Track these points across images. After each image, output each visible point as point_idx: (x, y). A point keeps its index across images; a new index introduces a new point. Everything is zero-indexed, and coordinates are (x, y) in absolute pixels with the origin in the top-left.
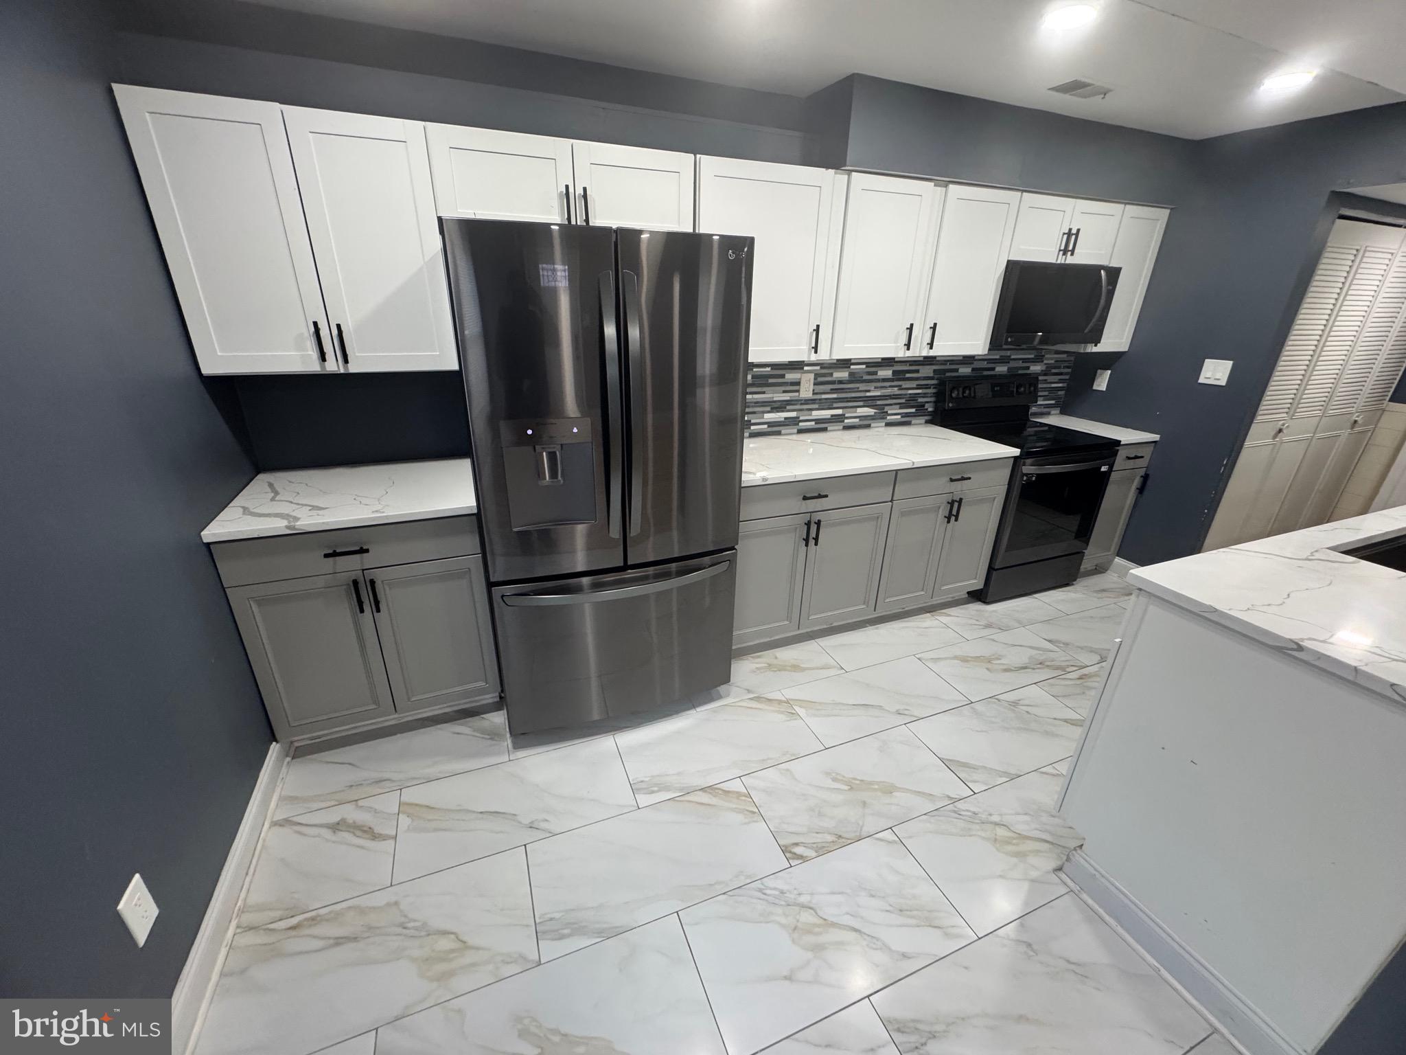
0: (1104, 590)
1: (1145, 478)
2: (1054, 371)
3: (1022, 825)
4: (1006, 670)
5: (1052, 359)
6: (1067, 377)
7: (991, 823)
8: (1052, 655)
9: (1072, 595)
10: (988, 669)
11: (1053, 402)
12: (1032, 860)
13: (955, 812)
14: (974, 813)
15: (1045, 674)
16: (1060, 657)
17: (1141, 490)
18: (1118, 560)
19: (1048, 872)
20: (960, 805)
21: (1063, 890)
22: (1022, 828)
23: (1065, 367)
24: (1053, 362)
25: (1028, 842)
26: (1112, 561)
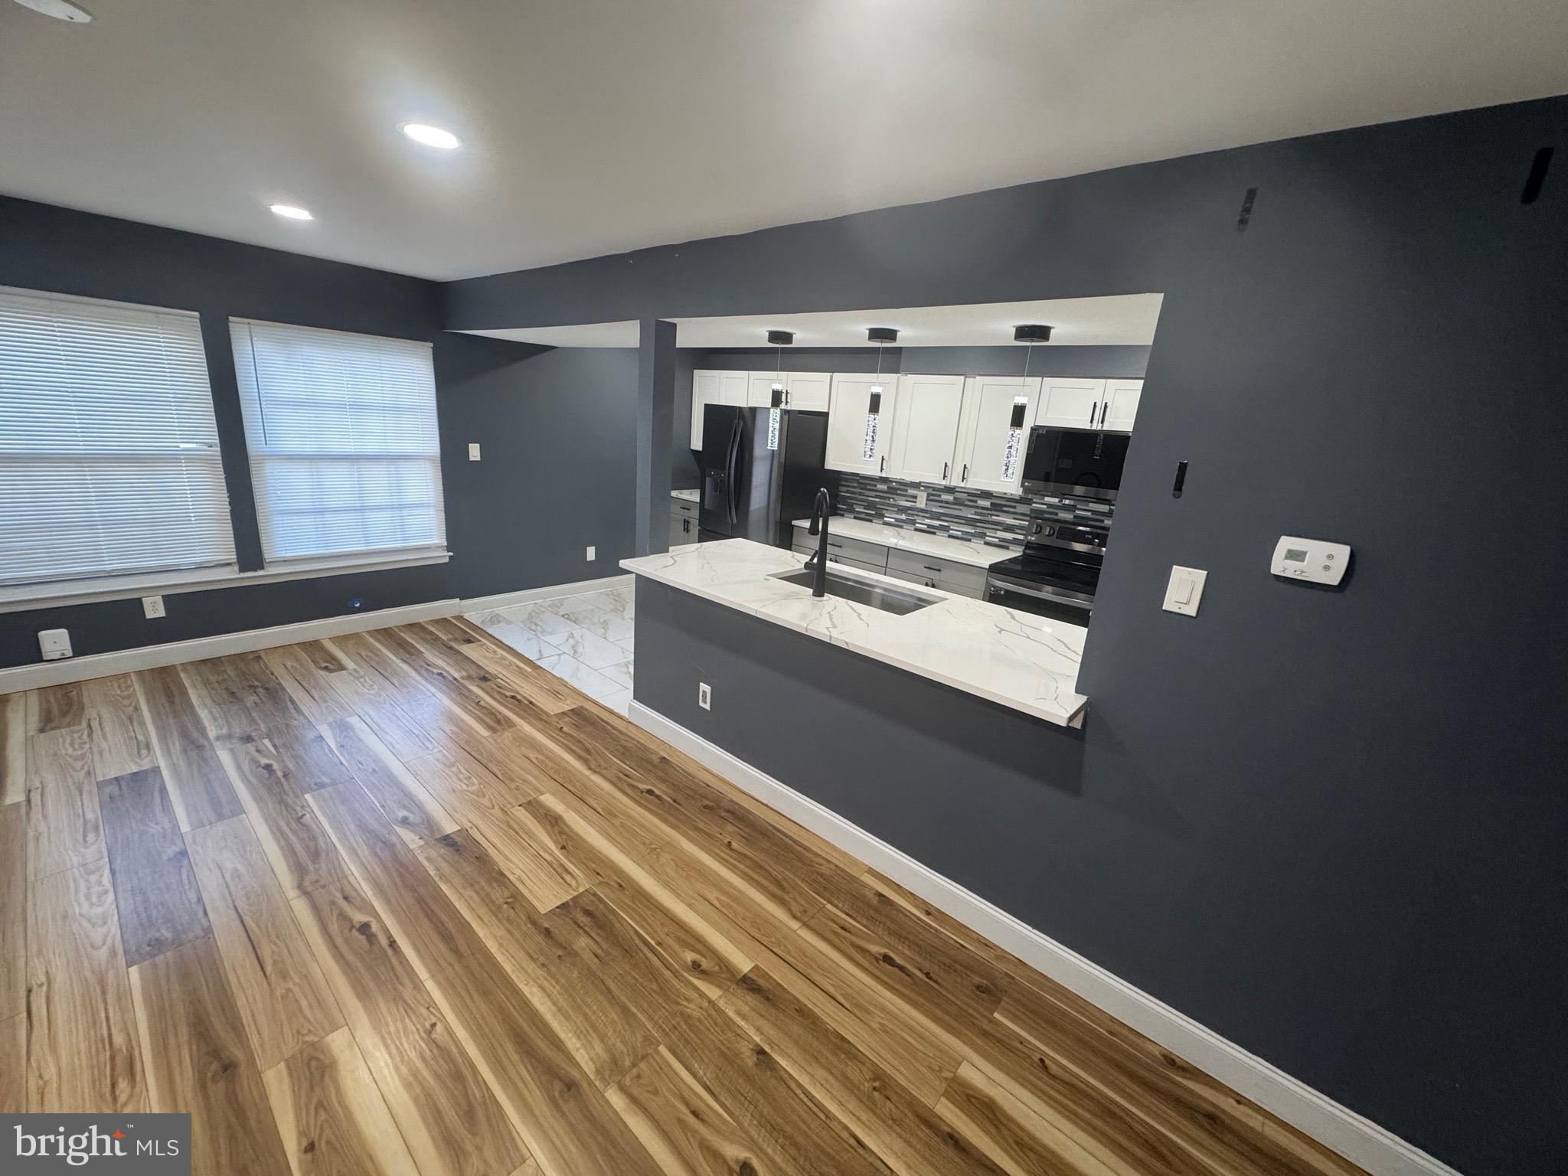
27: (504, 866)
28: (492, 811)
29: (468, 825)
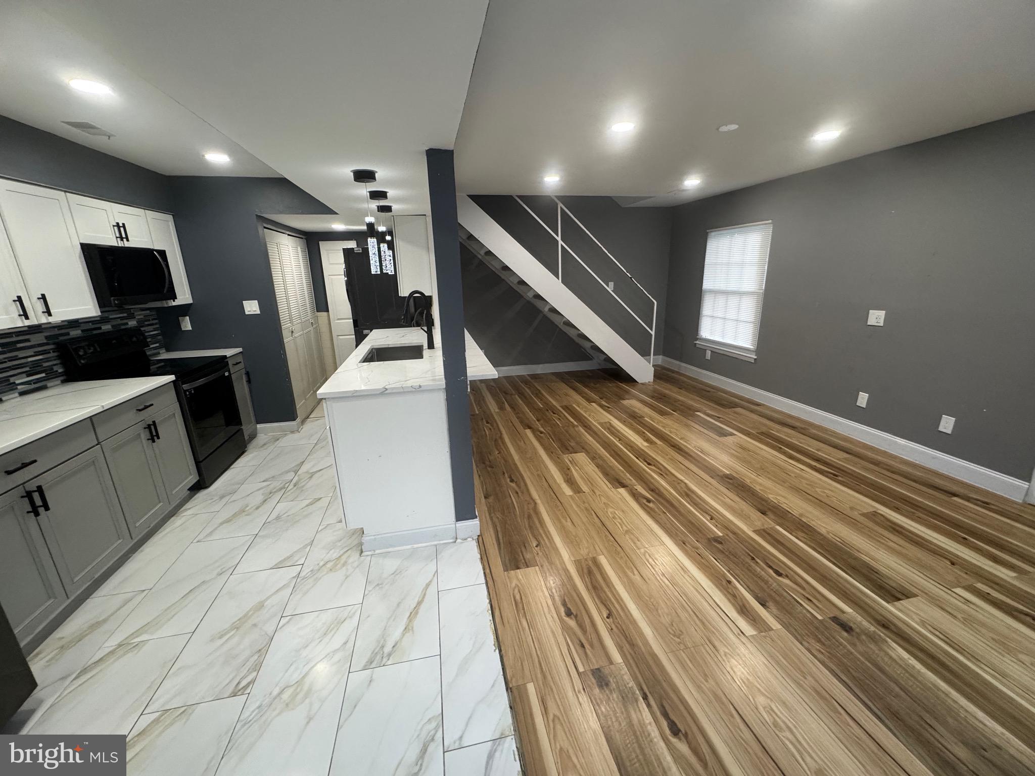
0: (265, 444)
1: (247, 374)
2: (146, 323)
3: (334, 554)
4: (257, 508)
5: (140, 315)
6: (157, 326)
7: (322, 566)
8: (272, 486)
9: (251, 456)
10: (246, 515)
11: (158, 345)
12: (351, 560)
13: (303, 579)
14: (311, 571)
15: (277, 496)
16: (277, 484)
17: (249, 381)
18: (259, 426)
19: (359, 558)
20: (302, 575)
21: (369, 558)
22: (335, 555)
23: (153, 320)
24: (142, 317)
25: (342, 557)
26: (256, 429)
27: (596, 469)
28: (600, 493)
29: (613, 489)
